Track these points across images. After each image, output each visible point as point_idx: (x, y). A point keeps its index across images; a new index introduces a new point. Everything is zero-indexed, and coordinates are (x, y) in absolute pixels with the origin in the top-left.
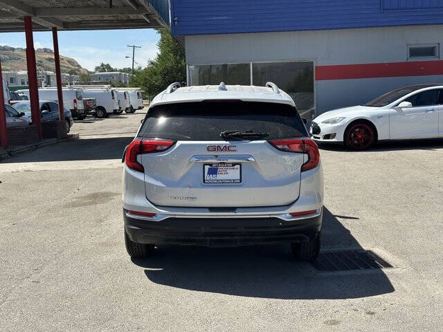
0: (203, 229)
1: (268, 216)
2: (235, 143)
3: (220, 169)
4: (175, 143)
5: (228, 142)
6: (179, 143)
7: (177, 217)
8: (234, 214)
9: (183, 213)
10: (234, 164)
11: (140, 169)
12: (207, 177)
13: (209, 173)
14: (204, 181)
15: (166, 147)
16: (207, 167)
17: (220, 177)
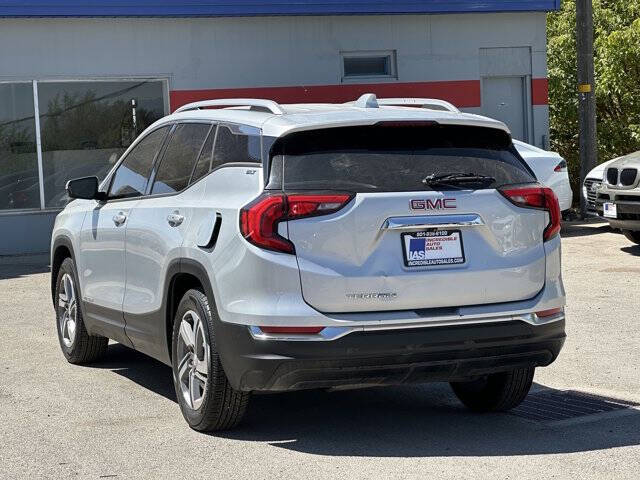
0: (410, 348)
1: (510, 319)
2: (450, 194)
3: (430, 240)
4: (352, 198)
5: (440, 193)
6: (360, 197)
7: (366, 330)
8: (458, 317)
9: (378, 323)
10: (450, 232)
11: (288, 248)
12: (411, 256)
13: (413, 249)
14: (406, 263)
15: (336, 206)
16: (408, 239)
17: (430, 254)
